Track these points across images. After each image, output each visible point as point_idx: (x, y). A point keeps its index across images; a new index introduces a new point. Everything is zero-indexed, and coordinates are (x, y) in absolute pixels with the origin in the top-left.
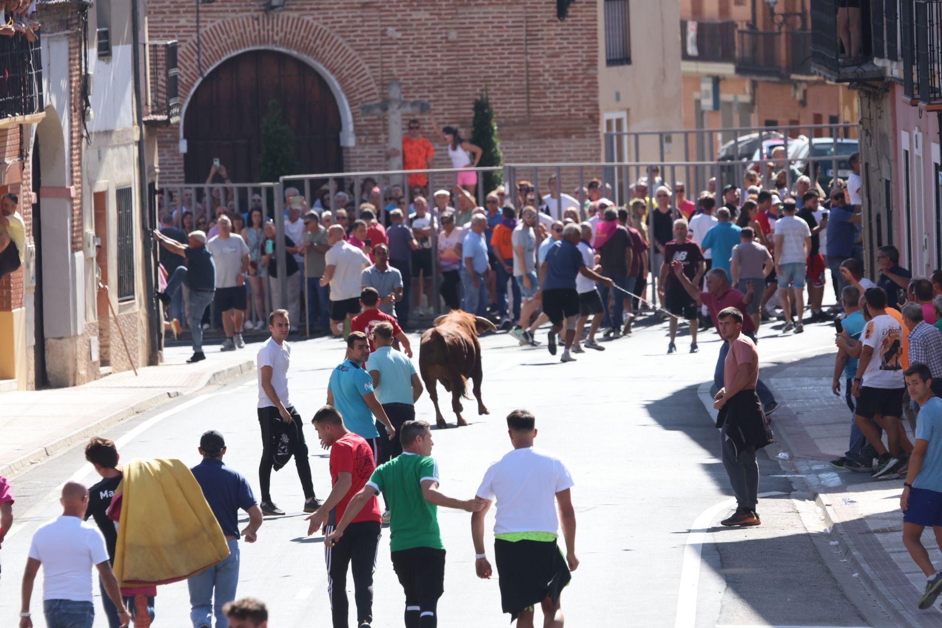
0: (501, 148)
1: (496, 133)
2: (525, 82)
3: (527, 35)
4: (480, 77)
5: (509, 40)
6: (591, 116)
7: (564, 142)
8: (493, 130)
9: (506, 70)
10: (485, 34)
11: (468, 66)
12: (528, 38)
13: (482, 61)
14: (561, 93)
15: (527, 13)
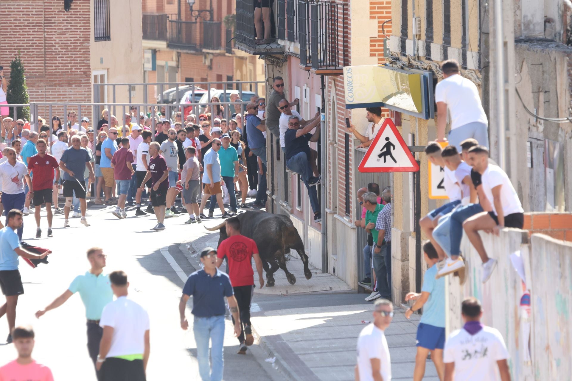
0: (28, 93)
1: (25, 81)
2: (43, 50)
3: (45, 20)
4: (15, 46)
5: (33, 23)
6: (85, 73)
7: (67, 89)
8: (23, 80)
9: (31, 42)
10: (18, 19)
11: (7, 39)
12: (45, 22)
13: (16, 36)
14: (66, 57)
15: (45, 6)
